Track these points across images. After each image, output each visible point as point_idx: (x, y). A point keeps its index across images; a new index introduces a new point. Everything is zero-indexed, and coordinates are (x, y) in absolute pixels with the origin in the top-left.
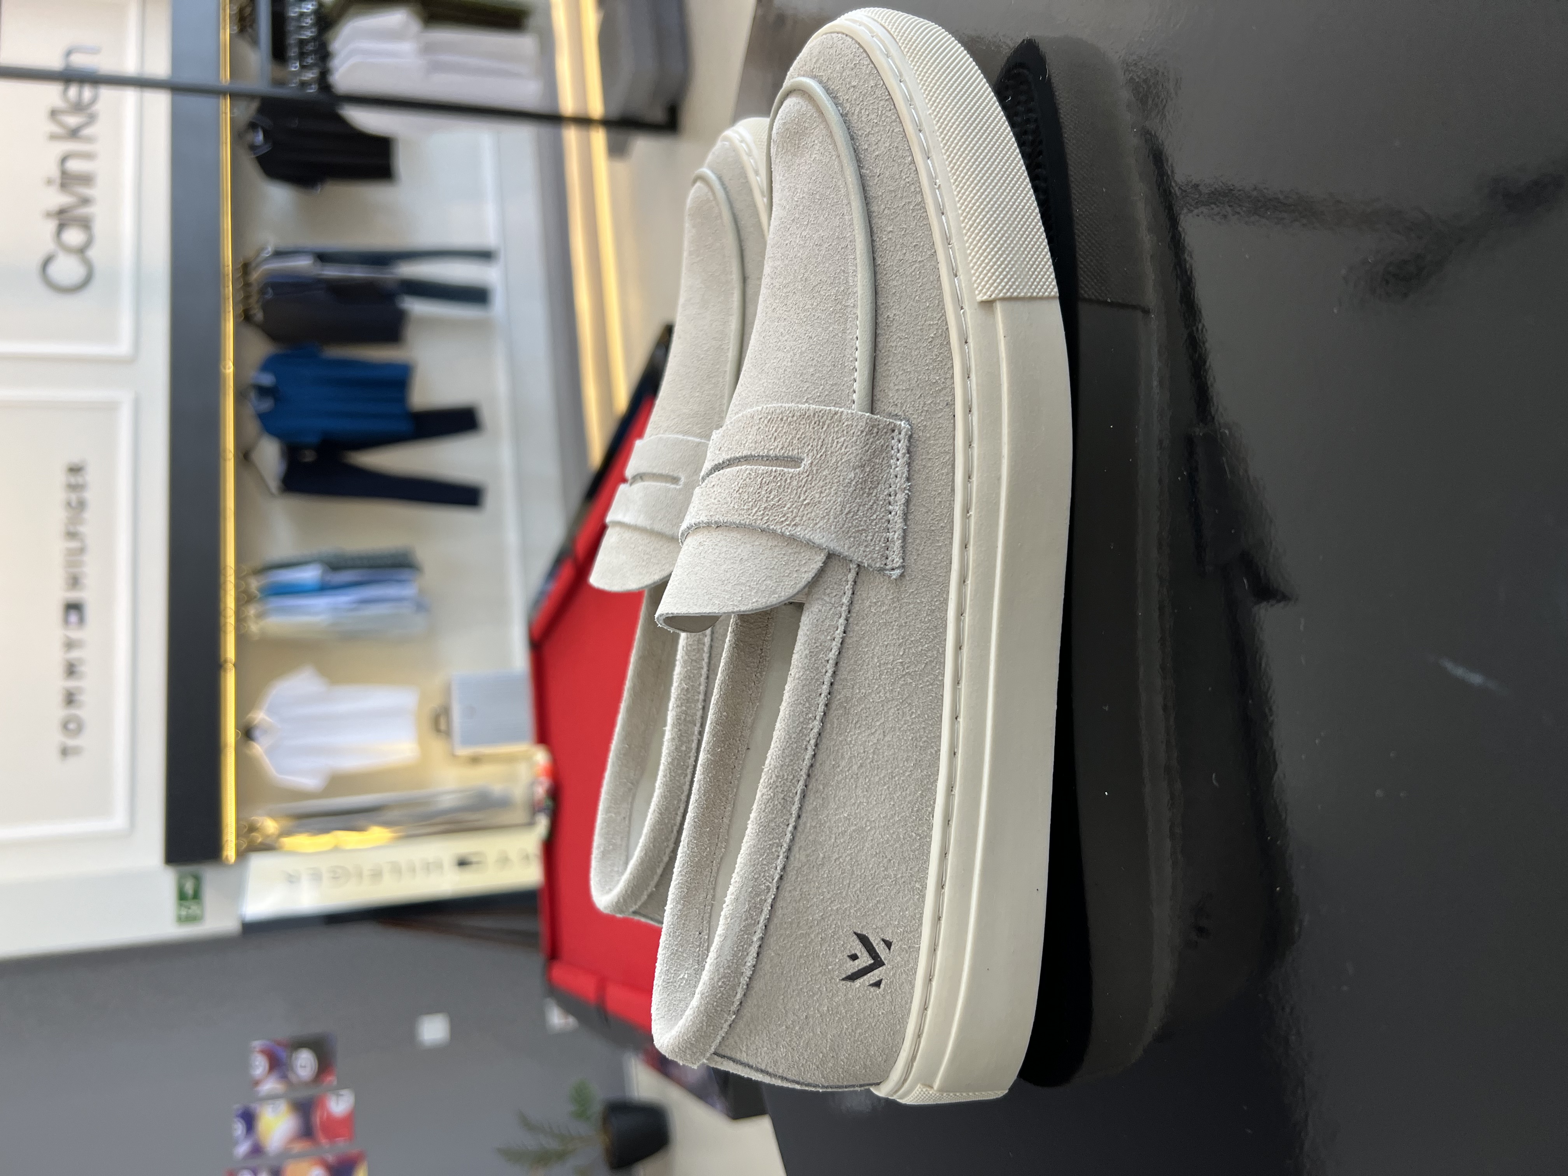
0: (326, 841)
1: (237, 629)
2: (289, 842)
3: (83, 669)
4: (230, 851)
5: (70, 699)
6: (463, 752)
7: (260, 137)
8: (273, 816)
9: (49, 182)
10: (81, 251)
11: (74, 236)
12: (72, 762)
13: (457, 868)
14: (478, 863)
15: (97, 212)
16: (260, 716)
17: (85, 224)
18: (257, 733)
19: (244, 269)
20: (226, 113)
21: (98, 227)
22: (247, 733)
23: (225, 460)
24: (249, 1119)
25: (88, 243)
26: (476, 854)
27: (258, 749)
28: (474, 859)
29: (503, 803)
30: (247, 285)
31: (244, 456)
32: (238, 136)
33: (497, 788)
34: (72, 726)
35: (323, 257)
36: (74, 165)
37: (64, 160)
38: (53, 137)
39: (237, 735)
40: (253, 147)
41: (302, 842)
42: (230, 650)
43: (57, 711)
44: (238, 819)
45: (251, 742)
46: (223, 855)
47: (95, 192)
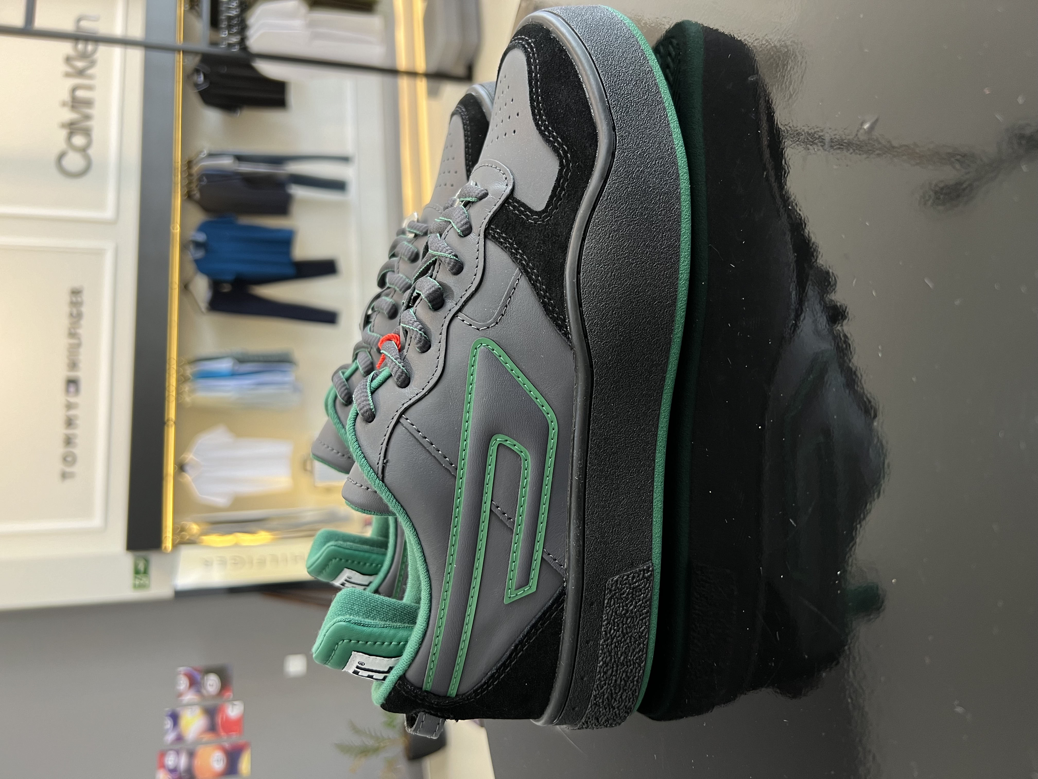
0: (230, 539)
1: (177, 399)
2: (206, 539)
3: (77, 422)
4: (168, 544)
5: (69, 441)
6: (322, 484)
7: (201, 79)
8: (196, 523)
9: (64, 104)
10: (83, 150)
11: (79, 140)
12: (69, 483)
15: (95, 124)
16: (190, 457)
17: (87, 132)
18: (187, 468)
19: (189, 164)
20: (180, 62)
21: (95, 135)
22: (181, 468)
23: (172, 289)
24: (175, 718)
25: (88, 145)
27: (188, 477)
29: (345, 519)
30: (190, 175)
31: (185, 287)
32: (187, 77)
33: (342, 510)
34: (69, 459)
35: (240, 158)
36: (80, 94)
37: (74, 89)
38: (68, 75)
39: (175, 468)
40: (196, 85)
41: (215, 540)
42: (171, 413)
43: (60, 449)
44: (174, 523)
45: (184, 473)
46: (163, 546)
47: (94, 111)
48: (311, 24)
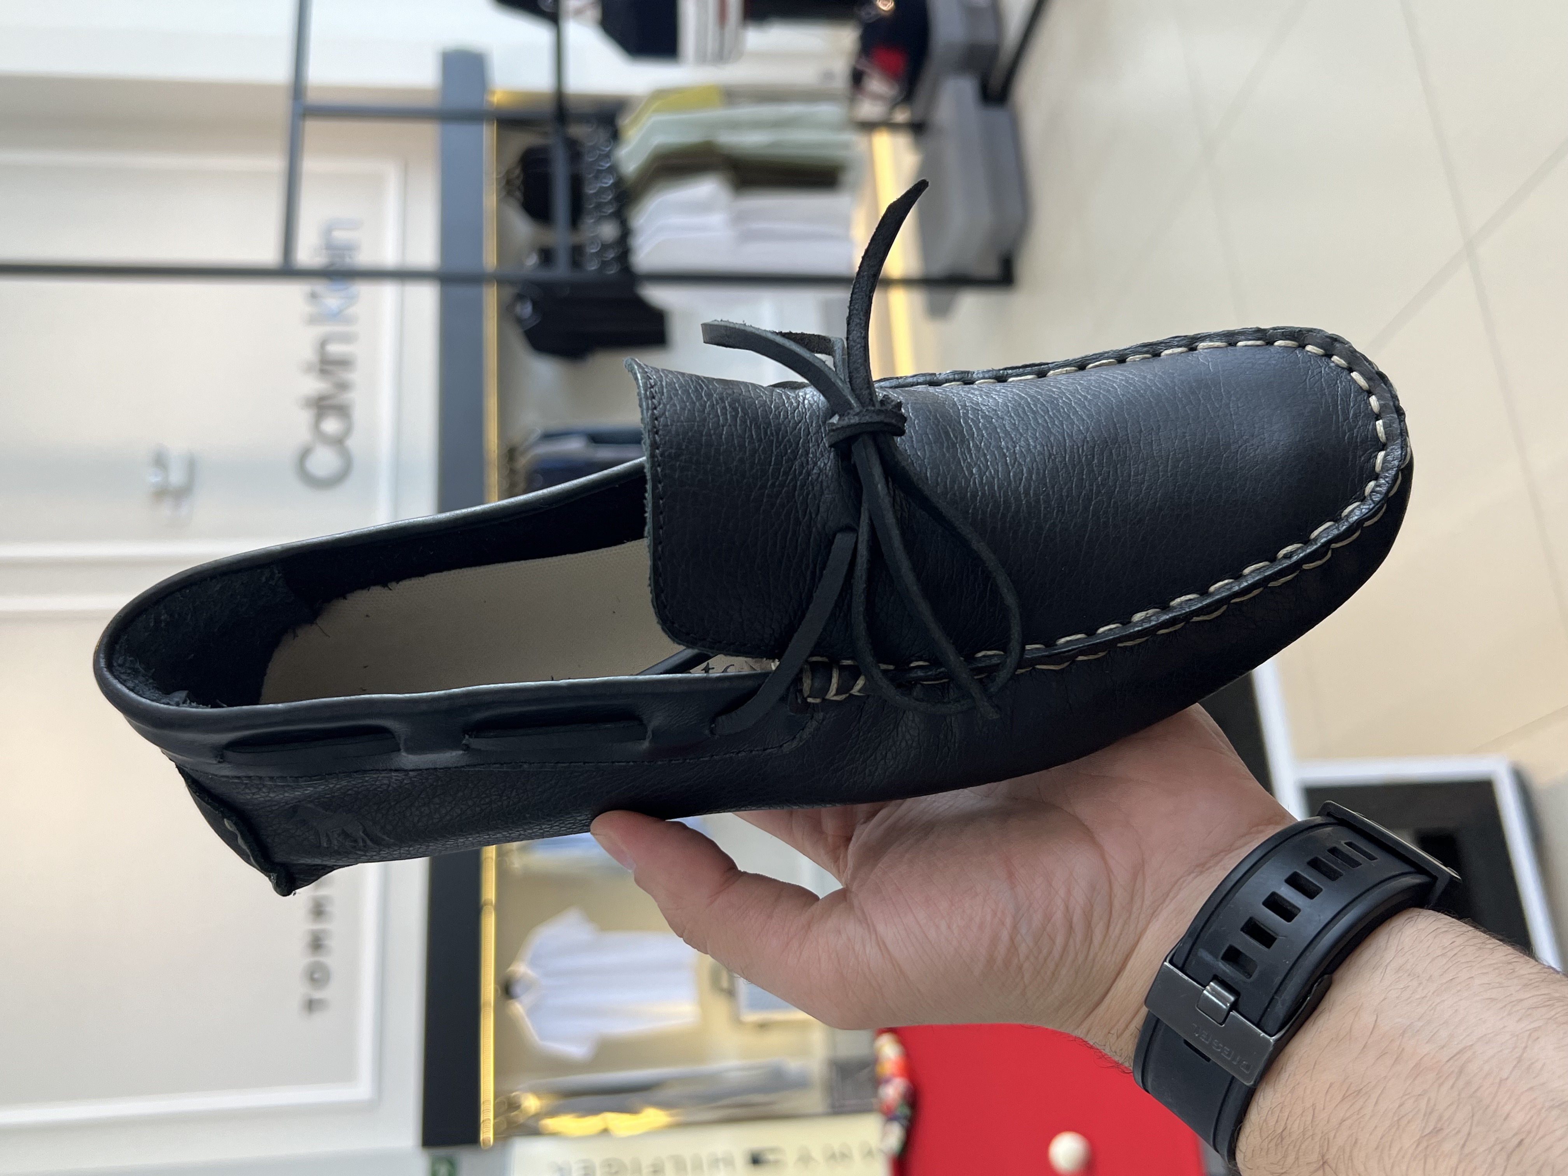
0: (593, 1123)
2: (551, 1123)
3: (328, 908)
4: (487, 1133)
5: (317, 944)
6: (752, 1017)
7: (526, 310)
8: (537, 1092)
9: (309, 369)
10: (338, 442)
11: (331, 426)
12: (319, 1019)
13: (752, 1165)
14: (776, 1162)
15: (356, 398)
16: (521, 969)
17: (343, 411)
18: (518, 989)
19: (510, 454)
21: (359, 414)
22: (506, 990)
25: (348, 431)
26: (773, 1150)
27: (518, 1008)
28: (771, 1157)
29: (800, 1084)
30: (512, 472)
32: (506, 311)
33: (793, 1065)
34: (316, 976)
35: (597, 438)
36: (335, 349)
37: (323, 344)
38: (313, 320)
39: (496, 991)
40: (519, 321)
41: (566, 1123)
42: (489, 891)
43: (301, 960)
44: (496, 1096)
45: (511, 1001)
46: (482, 1137)
47: (355, 376)
48: (738, 219)
